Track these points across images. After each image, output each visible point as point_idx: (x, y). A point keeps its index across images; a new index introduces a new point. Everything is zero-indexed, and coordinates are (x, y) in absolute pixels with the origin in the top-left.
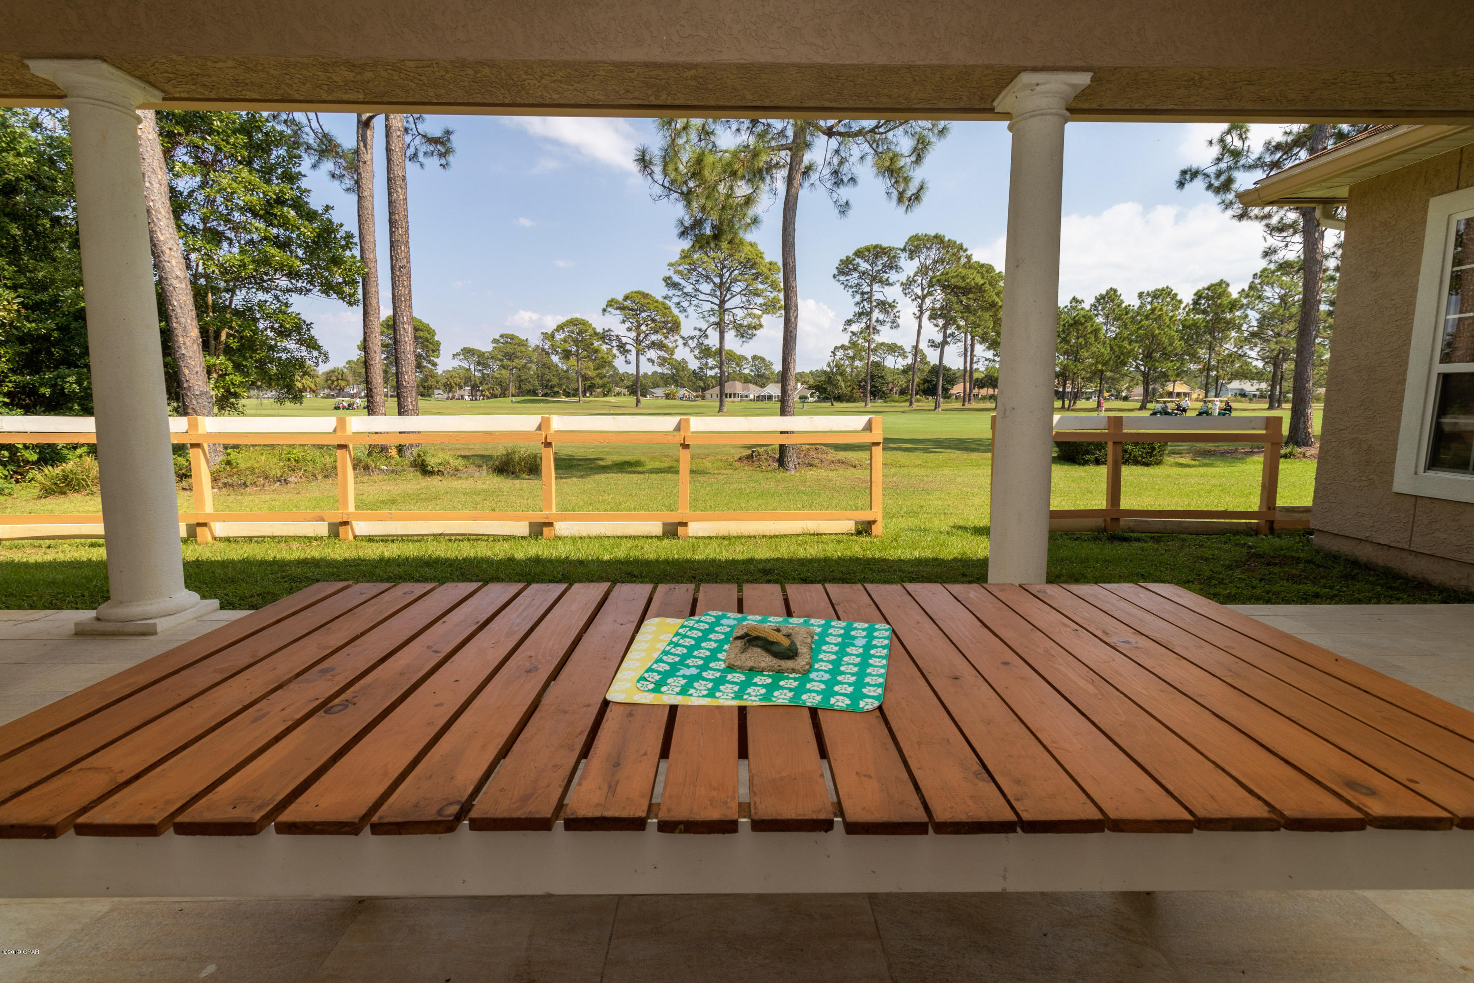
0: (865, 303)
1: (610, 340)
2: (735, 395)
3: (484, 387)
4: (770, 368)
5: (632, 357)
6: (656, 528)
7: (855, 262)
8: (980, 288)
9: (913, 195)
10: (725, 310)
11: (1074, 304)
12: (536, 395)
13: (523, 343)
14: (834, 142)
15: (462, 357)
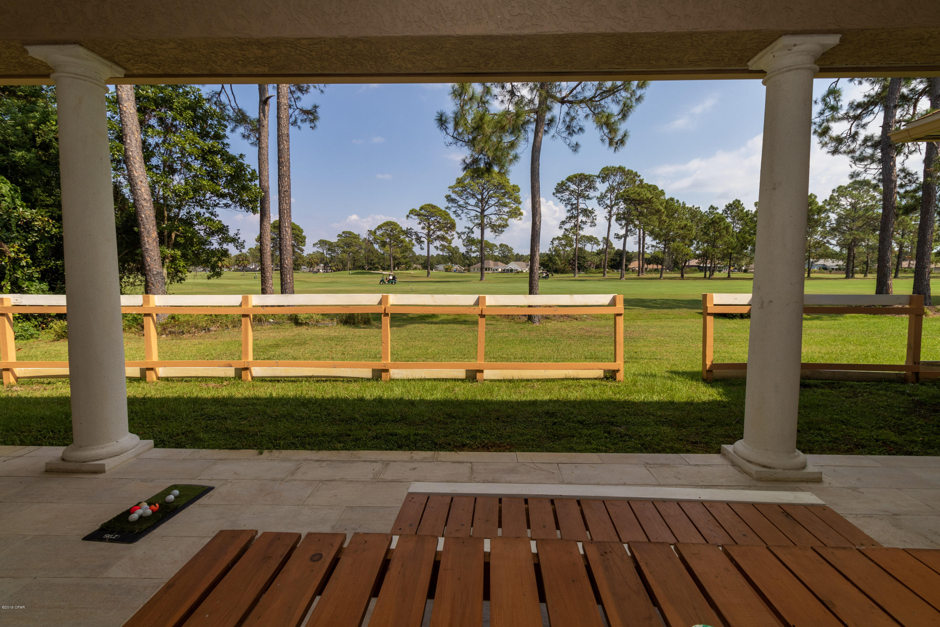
0: (574, 211)
1: (411, 235)
2: (489, 269)
3: (332, 264)
4: (511, 252)
5: (425, 246)
6: (460, 372)
7: (567, 185)
8: (650, 200)
9: (619, 140)
10: (485, 216)
11: (711, 210)
12: (364, 269)
13: (357, 237)
14: (565, 108)
15: (319, 246)
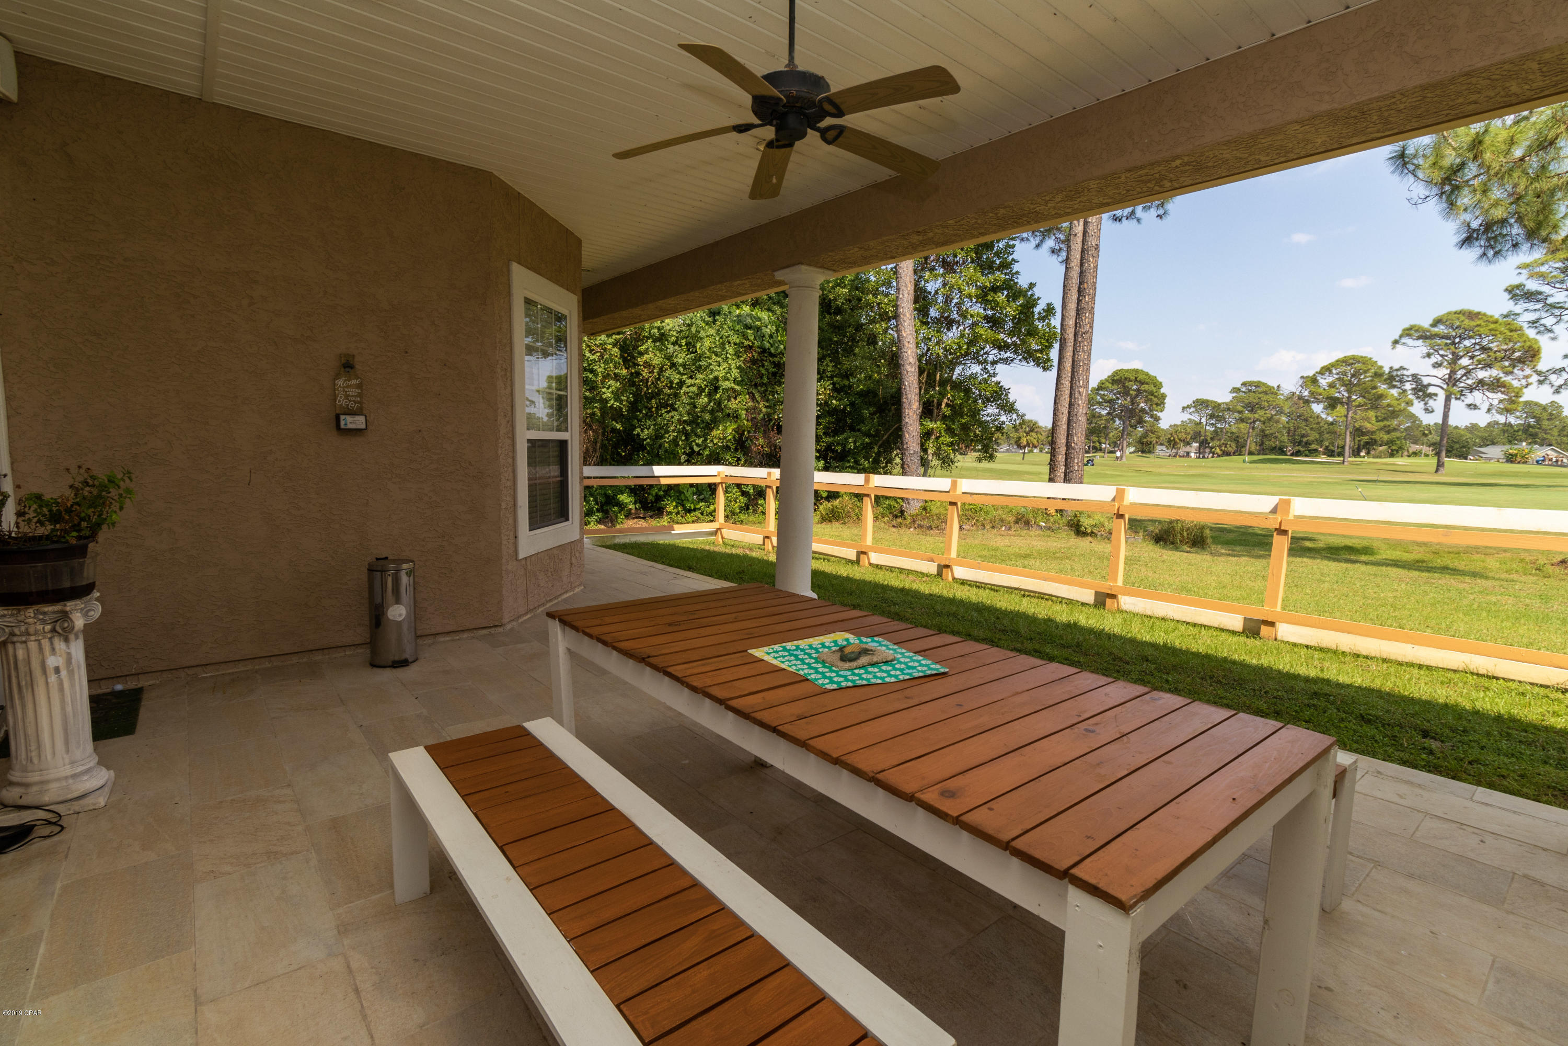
1: (1401, 381)
3: (1217, 443)
6: (1235, 622)
12: (1284, 453)
13: (1271, 392)
15: (1192, 409)
